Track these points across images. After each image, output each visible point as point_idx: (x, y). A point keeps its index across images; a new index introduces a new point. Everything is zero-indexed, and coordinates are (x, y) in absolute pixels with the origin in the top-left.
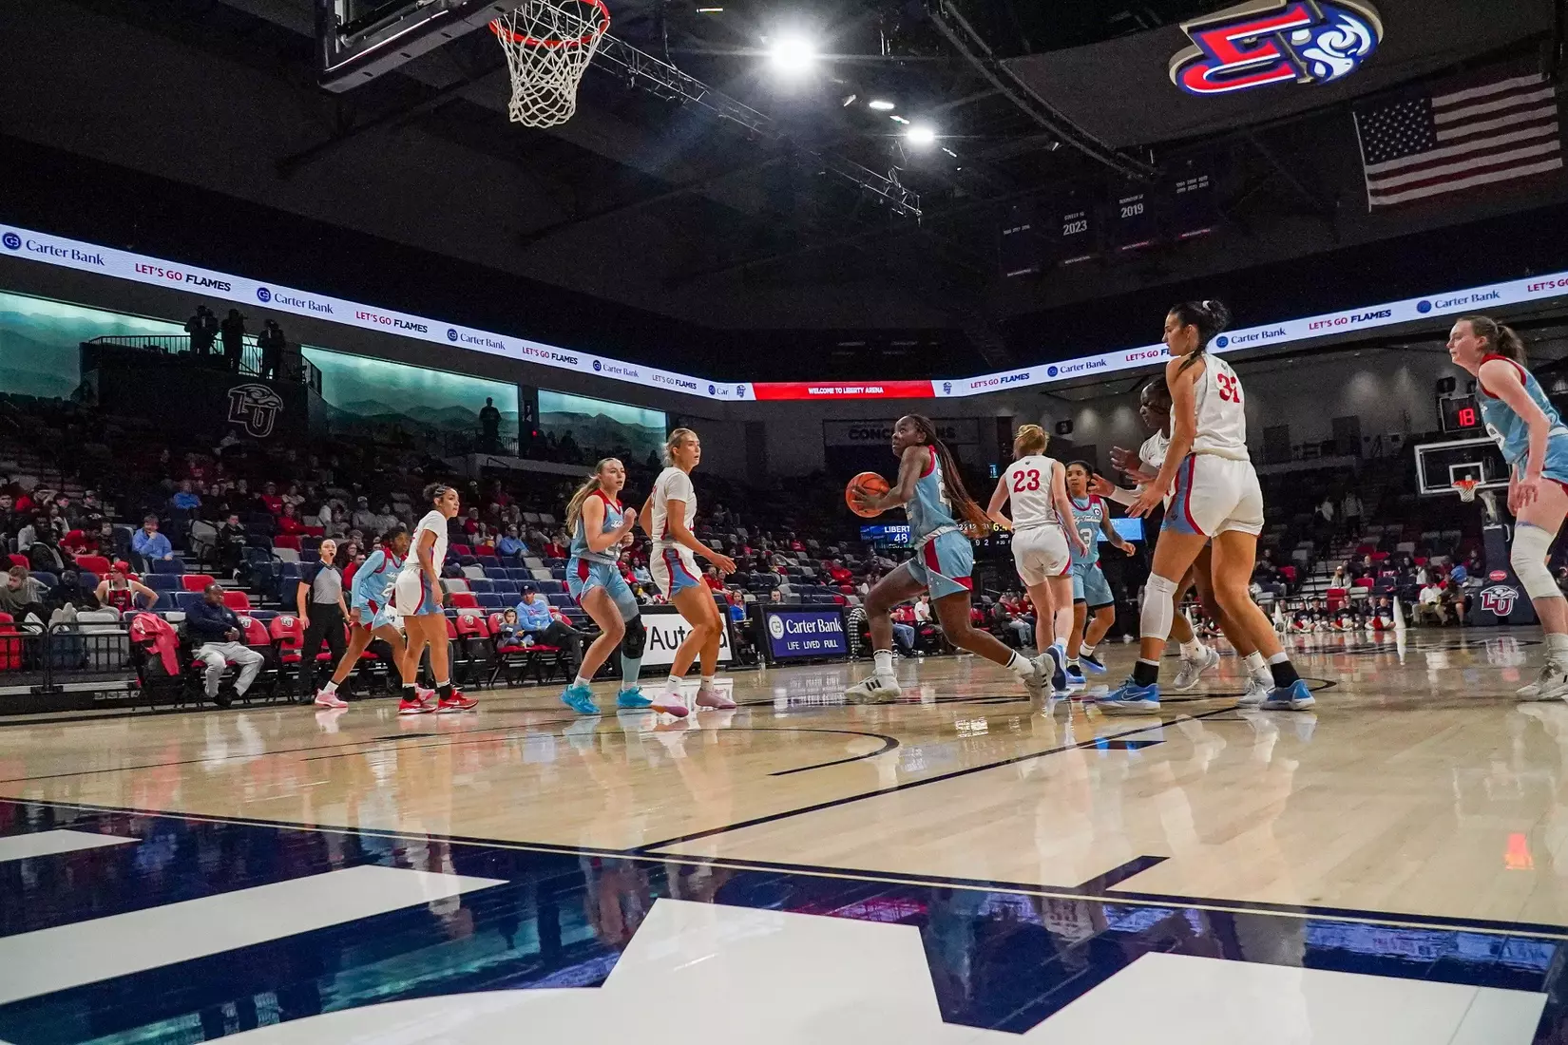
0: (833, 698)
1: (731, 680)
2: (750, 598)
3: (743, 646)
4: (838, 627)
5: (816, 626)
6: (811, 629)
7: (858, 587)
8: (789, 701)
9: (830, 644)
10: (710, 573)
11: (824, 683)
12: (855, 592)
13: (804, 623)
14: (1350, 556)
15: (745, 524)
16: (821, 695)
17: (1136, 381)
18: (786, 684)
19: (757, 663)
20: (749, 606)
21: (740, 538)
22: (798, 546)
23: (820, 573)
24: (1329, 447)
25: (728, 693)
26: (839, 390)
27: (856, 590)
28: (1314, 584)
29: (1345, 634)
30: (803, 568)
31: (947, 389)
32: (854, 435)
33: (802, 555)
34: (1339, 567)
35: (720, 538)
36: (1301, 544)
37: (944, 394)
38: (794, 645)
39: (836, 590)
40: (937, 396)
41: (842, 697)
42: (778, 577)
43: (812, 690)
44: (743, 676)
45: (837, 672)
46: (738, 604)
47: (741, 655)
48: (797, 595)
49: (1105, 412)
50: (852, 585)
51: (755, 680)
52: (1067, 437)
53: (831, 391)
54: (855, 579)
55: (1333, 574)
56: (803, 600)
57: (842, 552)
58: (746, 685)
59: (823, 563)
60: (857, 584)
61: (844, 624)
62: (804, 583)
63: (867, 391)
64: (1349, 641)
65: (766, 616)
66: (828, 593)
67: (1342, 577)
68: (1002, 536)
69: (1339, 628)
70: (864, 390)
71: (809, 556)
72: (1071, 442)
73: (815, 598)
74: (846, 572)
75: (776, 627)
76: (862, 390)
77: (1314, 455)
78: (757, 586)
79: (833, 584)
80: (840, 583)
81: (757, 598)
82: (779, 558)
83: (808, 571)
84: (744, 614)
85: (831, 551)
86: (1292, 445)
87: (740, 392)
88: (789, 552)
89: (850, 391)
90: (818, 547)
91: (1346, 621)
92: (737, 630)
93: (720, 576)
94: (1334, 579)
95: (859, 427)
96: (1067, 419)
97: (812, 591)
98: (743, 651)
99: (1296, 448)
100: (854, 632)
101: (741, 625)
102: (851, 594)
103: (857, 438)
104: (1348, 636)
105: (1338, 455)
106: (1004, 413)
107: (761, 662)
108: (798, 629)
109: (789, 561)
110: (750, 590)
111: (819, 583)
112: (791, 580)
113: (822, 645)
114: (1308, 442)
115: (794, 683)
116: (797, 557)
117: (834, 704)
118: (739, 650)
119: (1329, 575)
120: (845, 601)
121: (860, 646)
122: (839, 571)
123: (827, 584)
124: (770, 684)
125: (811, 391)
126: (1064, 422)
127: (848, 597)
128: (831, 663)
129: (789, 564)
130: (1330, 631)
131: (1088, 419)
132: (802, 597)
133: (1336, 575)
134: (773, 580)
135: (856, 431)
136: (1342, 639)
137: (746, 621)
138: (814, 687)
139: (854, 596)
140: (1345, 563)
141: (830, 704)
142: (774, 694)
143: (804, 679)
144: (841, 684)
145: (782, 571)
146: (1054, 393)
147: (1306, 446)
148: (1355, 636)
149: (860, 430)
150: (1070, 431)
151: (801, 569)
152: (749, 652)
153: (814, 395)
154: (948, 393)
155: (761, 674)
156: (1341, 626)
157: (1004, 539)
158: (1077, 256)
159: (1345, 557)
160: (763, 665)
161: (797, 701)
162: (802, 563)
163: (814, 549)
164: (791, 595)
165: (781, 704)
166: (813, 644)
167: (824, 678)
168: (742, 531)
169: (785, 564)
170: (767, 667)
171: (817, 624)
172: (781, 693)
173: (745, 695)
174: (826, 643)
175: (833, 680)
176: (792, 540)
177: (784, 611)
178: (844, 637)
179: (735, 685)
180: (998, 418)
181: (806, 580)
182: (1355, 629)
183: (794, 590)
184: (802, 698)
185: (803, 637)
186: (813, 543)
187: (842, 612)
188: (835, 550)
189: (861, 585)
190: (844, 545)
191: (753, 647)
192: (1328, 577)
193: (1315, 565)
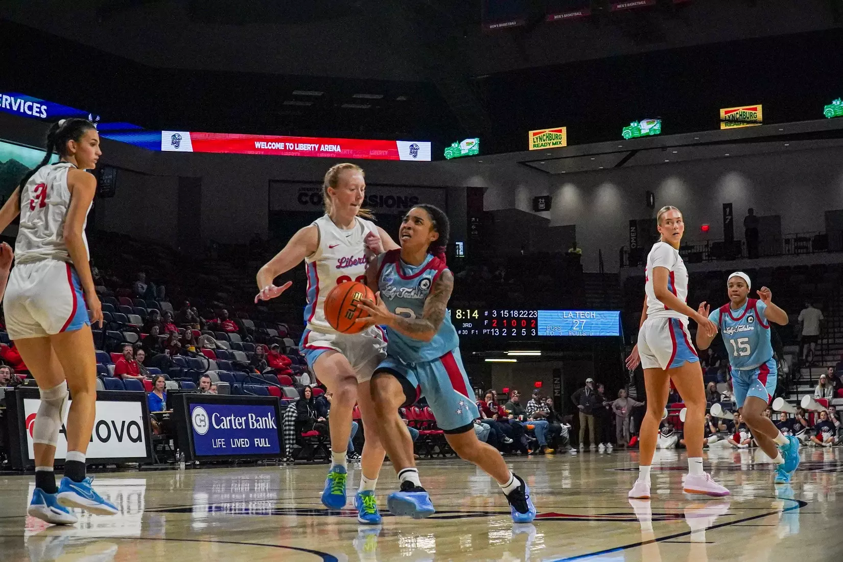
0: (261, 506)
1: (143, 481)
2: (172, 385)
3: (160, 442)
4: (271, 424)
5: (247, 421)
6: (240, 424)
7: (297, 377)
8: (210, 508)
9: (262, 443)
10: (126, 352)
11: (252, 490)
12: (294, 383)
13: (233, 418)
14: (835, 364)
15: (169, 297)
16: (247, 502)
17: (624, 155)
18: (207, 488)
19: (176, 461)
20: (170, 395)
21: (164, 314)
22: (230, 327)
23: (254, 359)
24: (821, 243)
25: (139, 495)
26: (290, 146)
27: (295, 381)
28: (798, 393)
29: (824, 449)
30: (236, 353)
31: (414, 150)
32: (304, 199)
33: (235, 337)
34: (823, 376)
35: (141, 313)
36: (787, 348)
37: (411, 158)
38: (220, 443)
39: (271, 379)
40: (402, 158)
41: (270, 506)
42: (205, 361)
43: (238, 496)
44: (158, 477)
45: (268, 477)
46: (159, 391)
47: (157, 452)
48: (227, 384)
49: (588, 190)
50: (290, 375)
51: (172, 482)
52: (545, 215)
53: (280, 146)
54: (295, 369)
55: (816, 383)
56: (234, 390)
57: (283, 335)
58: (164, 487)
59: (259, 349)
60: (296, 374)
61: (278, 420)
62: (236, 370)
63: (322, 149)
64: (828, 458)
65: (189, 406)
66: (262, 383)
67: (823, 386)
68: (465, 325)
69: (820, 443)
70: (319, 148)
71: (243, 339)
72: (547, 221)
73: (247, 389)
74: (284, 359)
75: (200, 421)
76: (317, 147)
77: (805, 250)
78: (181, 371)
79: (268, 372)
80: (277, 371)
81: (180, 386)
82: (208, 340)
83: (240, 356)
84: (164, 404)
85: (268, 334)
86: (783, 237)
87: (176, 142)
88: (219, 332)
89: (304, 147)
90: (254, 328)
91: (826, 436)
92: (154, 422)
93: (138, 357)
94: (818, 388)
95: (308, 190)
96: (545, 195)
97: (243, 380)
98: (160, 447)
99: (788, 241)
100: (290, 430)
101: (159, 417)
102: (290, 385)
103: (306, 202)
104: (828, 452)
105: (830, 252)
106: (476, 182)
107: (180, 460)
108: (225, 425)
109: (219, 343)
110: (172, 376)
111: (252, 371)
112: (220, 366)
113: (252, 443)
114: (799, 236)
115: (216, 488)
116: (229, 339)
117: (263, 514)
118: (155, 446)
119: (813, 384)
120: (282, 394)
121: (296, 446)
122: (276, 357)
123: (261, 373)
124: (190, 486)
125: (258, 145)
126: (542, 198)
127: (286, 388)
128: (260, 465)
129: (218, 347)
130: (806, 445)
131: (568, 195)
132: (232, 385)
133: (820, 384)
134: (199, 365)
135: (306, 195)
136: (822, 454)
137: (166, 413)
138: (241, 493)
139: (292, 388)
140: (830, 371)
141: (257, 513)
142: (192, 499)
143: (229, 482)
144: (271, 490)
145: (209, 355)
146: (531, 164)
147: (798, 240)
148: (834, 452)
149: (310, 193)
150: (548, 208)
151: (232, 355)
152: (167, 448)
153: (260, 149)
154: (415, 156)
155: (180, 475)
156: (821, 440)
157: (466, 328)
158: (566, 12)
159: (829, 364)
160: (182, 465)
161: (219, 509)
162: (233, 346)
163: (249, 329)
164: (220, 383)
165: (200, 513)
166: (242, 443)
167: (252, 482)
168: (167, 306)
169: (214, 347)
170: (187, 467)
171: (247, 419)
172: (201, 499)
173: (157, 498)
174: (257, 441)
175: (262, 486)
176: (223, 319)
177: (208, 403)
178: (277, 435)
179: (149, 488)
180: (468, 188)
181: (237, 366)
182: (834, 444)
183: (222, 377)
184: (225, 505)
185: (231, 434)
186: (248, 323)
187: (276, 406)
188: (272, 332)
189: (301, 374)
190: (284, 327)
191: (171, 442)
192: (812, 386)
193: (799, 372)
